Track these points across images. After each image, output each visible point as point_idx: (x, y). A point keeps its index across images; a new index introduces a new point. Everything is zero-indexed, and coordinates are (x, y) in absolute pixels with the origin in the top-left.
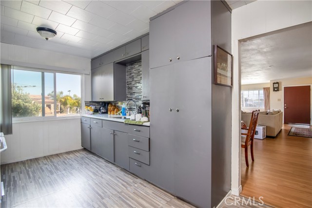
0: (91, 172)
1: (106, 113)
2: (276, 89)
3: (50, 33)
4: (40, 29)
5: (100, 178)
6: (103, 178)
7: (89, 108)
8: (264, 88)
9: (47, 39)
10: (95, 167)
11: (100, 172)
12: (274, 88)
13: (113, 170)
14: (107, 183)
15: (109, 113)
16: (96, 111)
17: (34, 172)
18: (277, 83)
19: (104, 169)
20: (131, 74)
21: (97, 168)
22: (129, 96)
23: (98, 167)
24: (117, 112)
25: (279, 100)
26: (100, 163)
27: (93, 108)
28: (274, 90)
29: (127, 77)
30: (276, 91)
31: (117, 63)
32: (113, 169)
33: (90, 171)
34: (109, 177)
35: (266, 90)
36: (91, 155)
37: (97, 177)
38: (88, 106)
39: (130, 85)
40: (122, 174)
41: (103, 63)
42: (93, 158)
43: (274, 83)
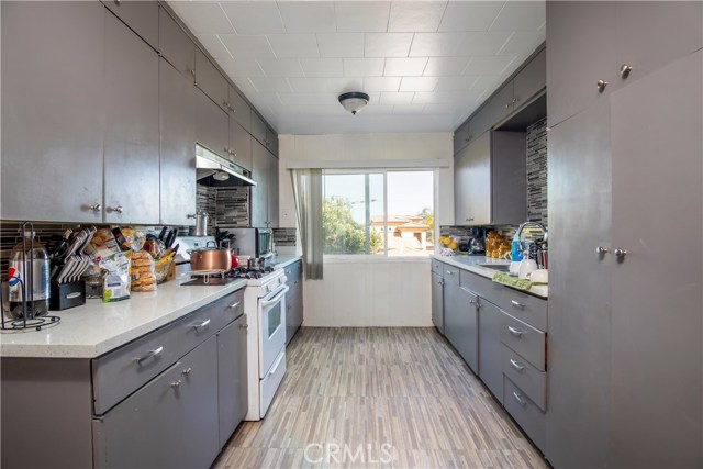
0: (424, 380)
1: (482, 253)
3: (357, 100)
4: (343, 97)
5: (435, 400)
6: (439, 401)
7: (447, 240)
9: (354, 112)
10: (435, 373)
11: (440, 387)
13: (471, 393)
14: (441, 417)
15: (488, 253)
16: (463, 248)
17: (340, 350)
19: (452, 383)
20: (537, 151)
21: (440, 375)
22: (533, 210)
23: (442, 372)
24: (503, 253)
26: (453, 368)
27: (456, 240)
29: (529, 161)
31: (498, 130)
32: (472, 389)
33: (423, 376)
34: (453, 405)
36: (443, 345)
37: (430, 395)
38: (447, 236)
39: (535, 182)
40: (486, 408)
41: (471, 137)
42: (443, 352)
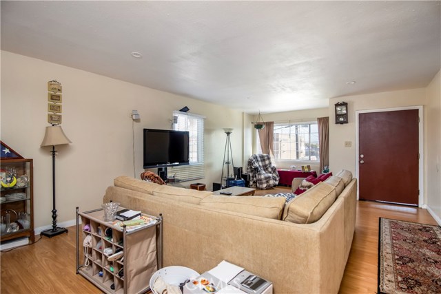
2: (342, 119)
8: (320, 120)
12: (338, 116)
18: (345, 104)
25: (348, 144)
28: (337, 122)
30: (342, 123)
35: (324, 122)
43: (337, 105)
